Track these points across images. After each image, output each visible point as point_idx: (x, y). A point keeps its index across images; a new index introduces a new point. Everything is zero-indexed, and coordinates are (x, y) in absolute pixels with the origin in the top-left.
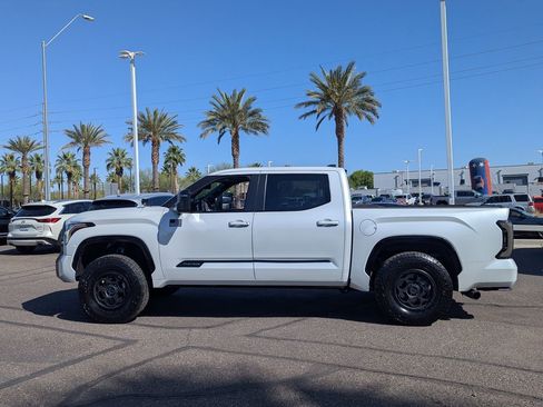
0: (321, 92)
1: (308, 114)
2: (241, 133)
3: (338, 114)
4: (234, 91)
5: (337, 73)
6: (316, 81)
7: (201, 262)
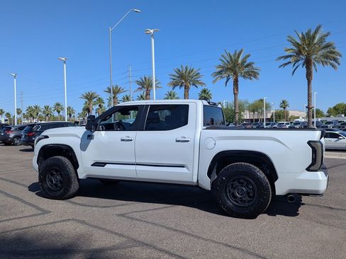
0: (295, 48)
1: (286, 64)
2: (240, 79)
3: (308, 63)
4: (236, 51)
5: (308, 34)
6: (292, 41)
7: (105, 164)
